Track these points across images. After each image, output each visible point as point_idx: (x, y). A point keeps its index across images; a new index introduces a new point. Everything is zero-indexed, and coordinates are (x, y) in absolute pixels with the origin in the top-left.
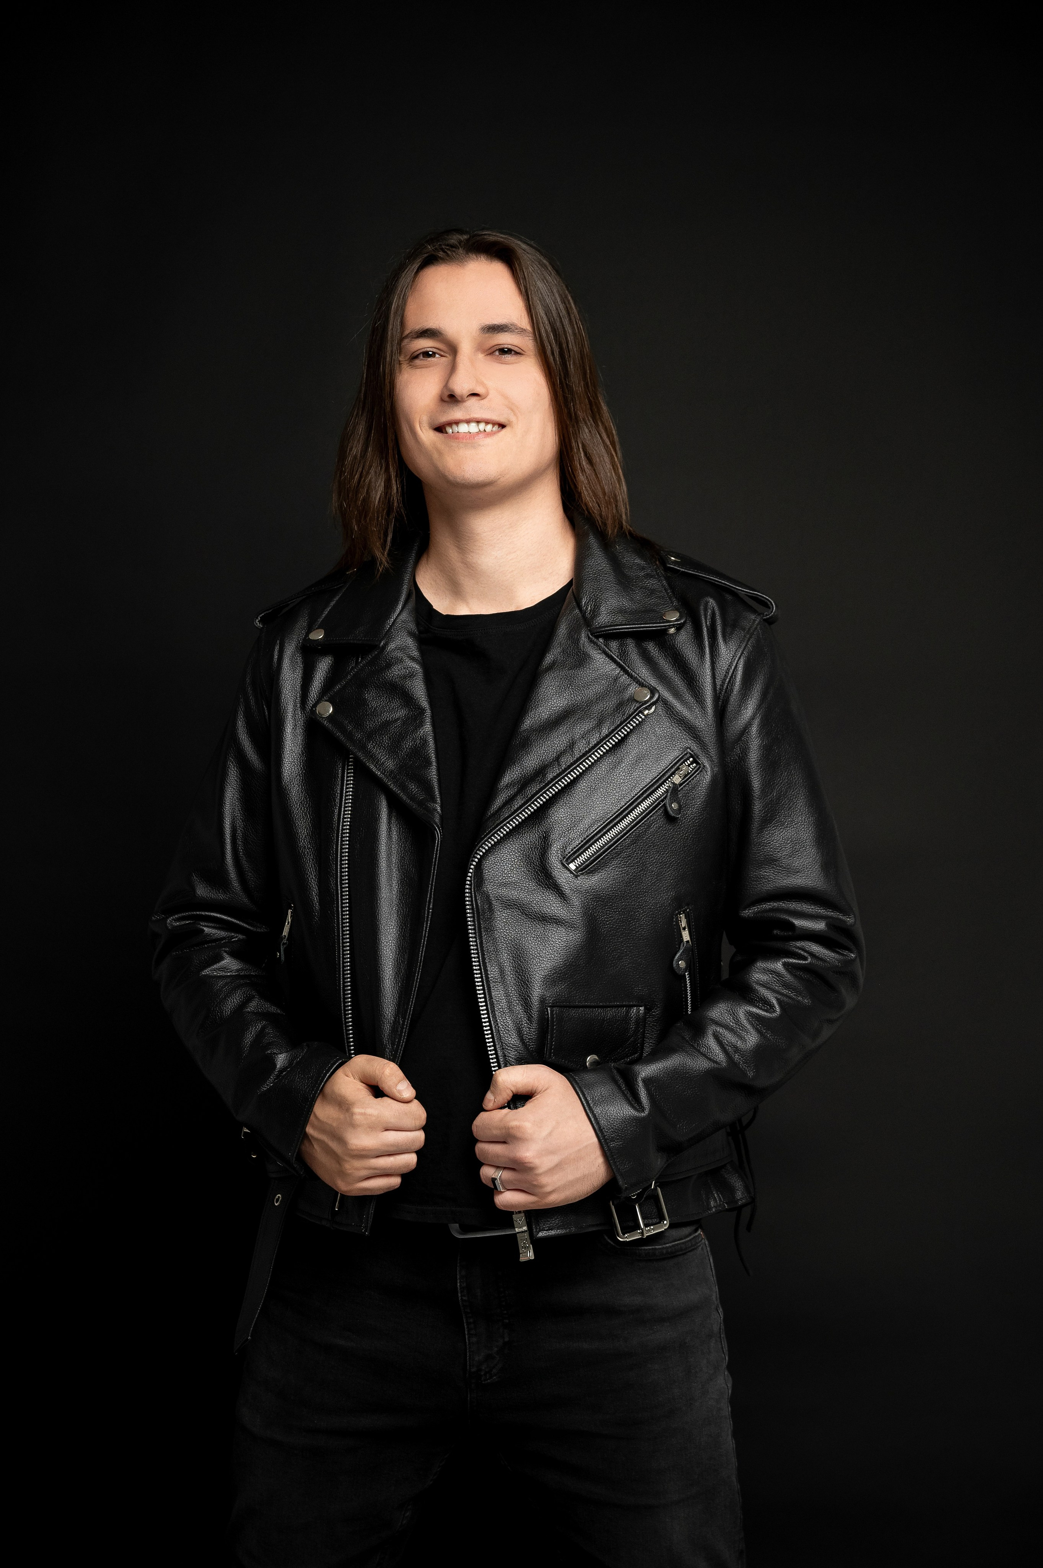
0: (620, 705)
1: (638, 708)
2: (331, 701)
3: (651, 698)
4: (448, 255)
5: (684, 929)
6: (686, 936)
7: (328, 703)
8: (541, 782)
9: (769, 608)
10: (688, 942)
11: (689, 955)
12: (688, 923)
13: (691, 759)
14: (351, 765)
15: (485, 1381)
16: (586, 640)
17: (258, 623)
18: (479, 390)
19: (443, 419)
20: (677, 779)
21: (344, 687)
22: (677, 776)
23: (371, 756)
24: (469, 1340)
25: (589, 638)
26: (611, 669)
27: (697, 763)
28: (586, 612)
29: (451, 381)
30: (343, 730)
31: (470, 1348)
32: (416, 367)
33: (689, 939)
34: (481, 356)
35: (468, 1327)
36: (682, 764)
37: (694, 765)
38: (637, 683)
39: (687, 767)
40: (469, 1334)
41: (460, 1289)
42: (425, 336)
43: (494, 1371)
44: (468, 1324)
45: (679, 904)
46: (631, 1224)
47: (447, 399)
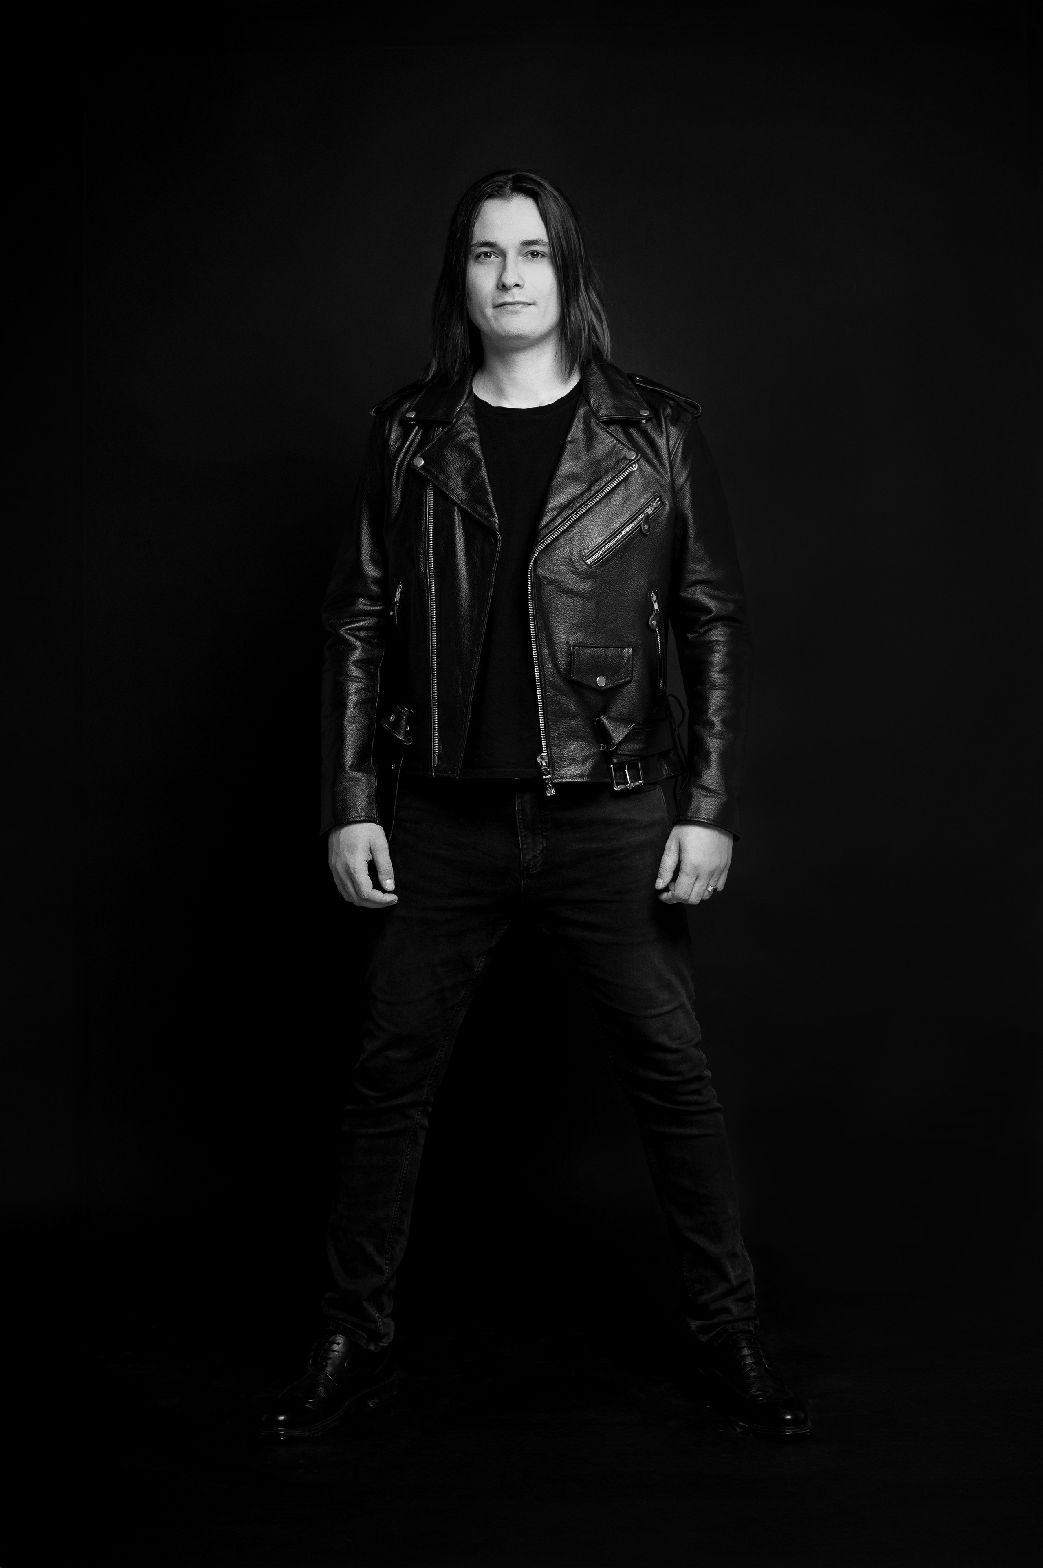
0: (618, 462)
1: (629, 463)
2: (423, 457)
3: (636, 457)
4: (499, 194)
5: (655, 602)
6: (656, 606)
7: (420, 458)
8: (572, 508)
9: (697, 409)
10: (657, 610)
11: (658, 617)
12: (657, 598)
13: (658, 499)
14: (431, 487)
15: (532, 871)
16: (594, 424)
17: (372, 413)
18: (520, 283)
19: (501, 301)
20: (650, 511)
21: (430, 448)
22: (650, 509)
23: (452, 490)
24: (522, 847)
25: (596, 422)
26: (611, 441)
27: (662, 502)
28: (593, 408)
29: (503, 277)
30: (432, 474)
31: (523, 852)
32: (480, 263)
33: (658, 608)
34: (521, 258)
35: (521, 839)
36: (652, 502)
37: (660, 502)
38: (627, 448)
39: (656, 503)
40: (522, 843)
41: (518, 811)
42: (486, 246)
43: (538, 865)
44: (522, 837)
45: (651, 587)
46: (622, 781)
47: (501, 287)
